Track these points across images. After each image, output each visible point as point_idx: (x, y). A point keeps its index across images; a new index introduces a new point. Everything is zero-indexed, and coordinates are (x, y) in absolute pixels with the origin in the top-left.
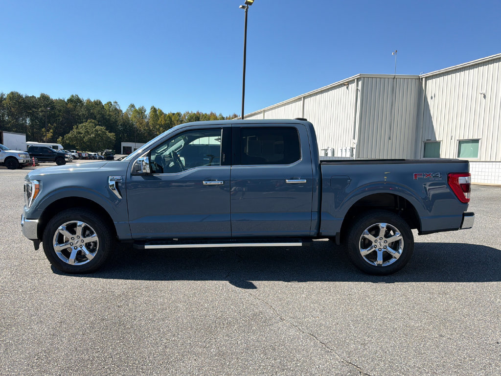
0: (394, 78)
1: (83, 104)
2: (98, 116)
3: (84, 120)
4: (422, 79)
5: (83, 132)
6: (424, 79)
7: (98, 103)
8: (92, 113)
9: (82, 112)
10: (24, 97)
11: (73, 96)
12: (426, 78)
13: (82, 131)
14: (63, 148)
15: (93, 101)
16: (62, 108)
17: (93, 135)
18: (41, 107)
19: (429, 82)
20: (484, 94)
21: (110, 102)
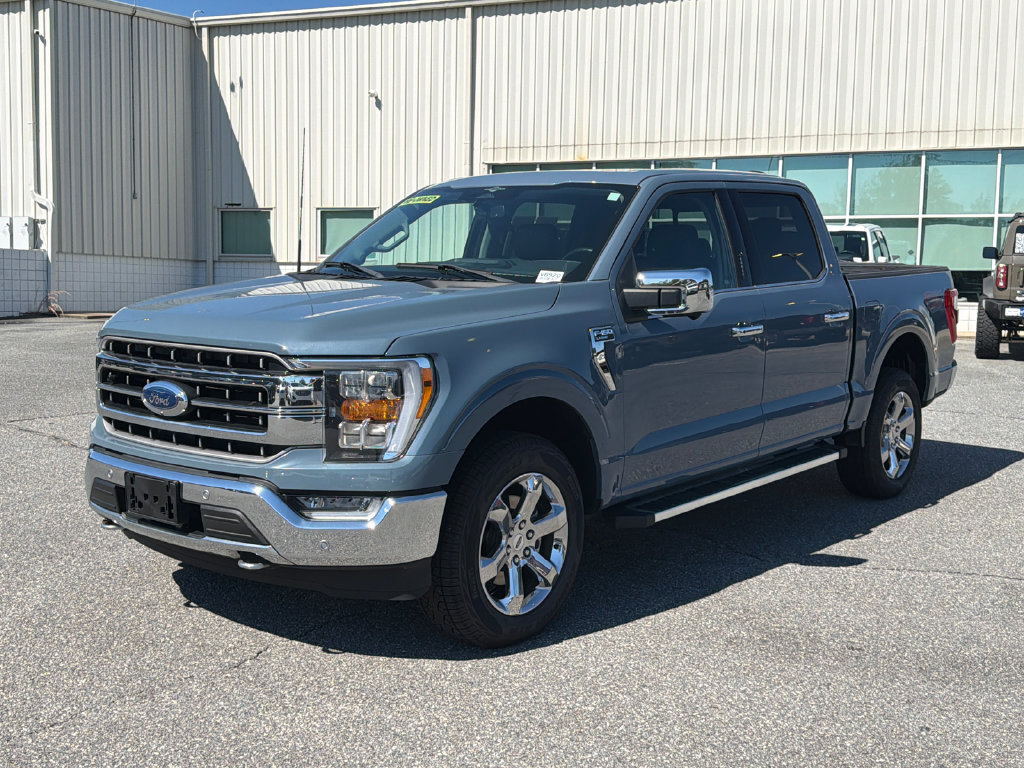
0: (132, 16)
4: (200, 28)
6: (205, 31)
12: (210, 28)
19: (222, 43)
20: (376, 98)
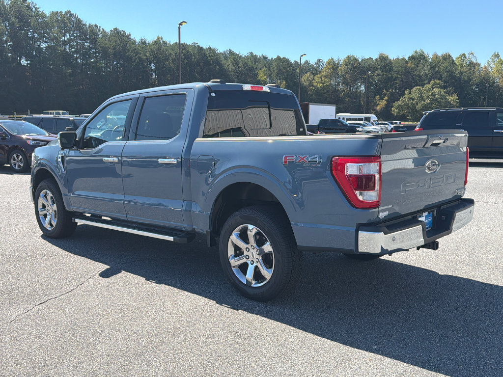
1: (426, 61)
2: (445, 75)
3: (426, 82)
5: (416, 98)
7: (447, 57)
8: (437, 72)
9: (425, 70)
10: (360, 60)
11: (416, 52)
13: (415, 95)
14: (377, 119)
15: (440, 55)
16: (400, 68)
17: (428, 101)
18: (377, 70)
21: (464, 54)
